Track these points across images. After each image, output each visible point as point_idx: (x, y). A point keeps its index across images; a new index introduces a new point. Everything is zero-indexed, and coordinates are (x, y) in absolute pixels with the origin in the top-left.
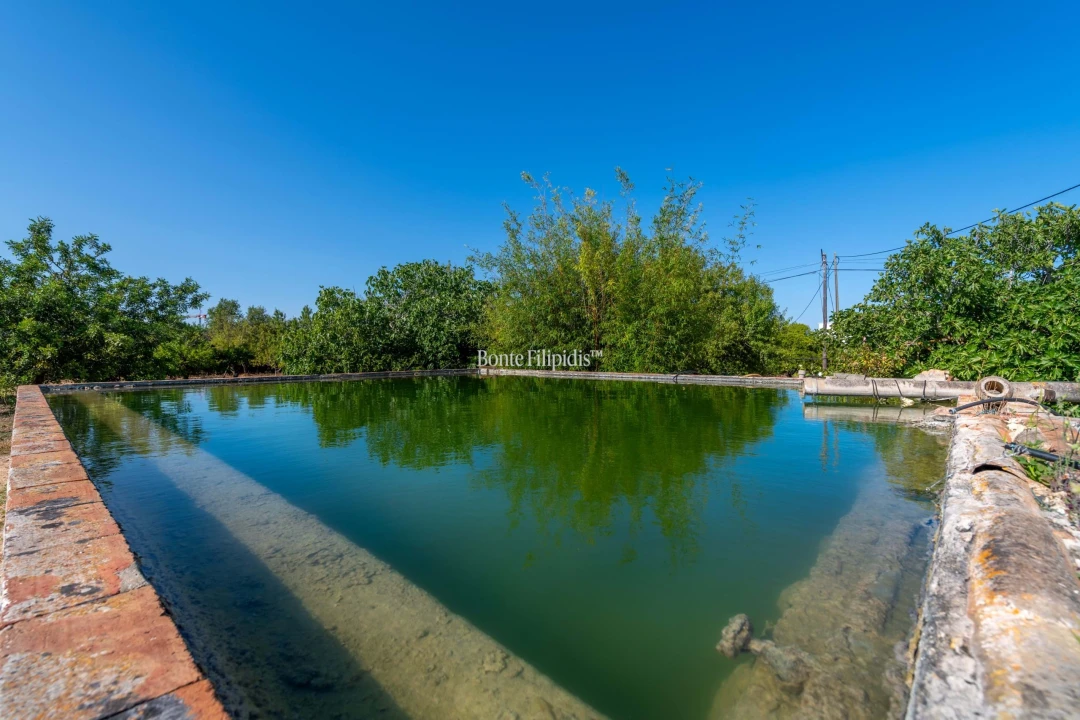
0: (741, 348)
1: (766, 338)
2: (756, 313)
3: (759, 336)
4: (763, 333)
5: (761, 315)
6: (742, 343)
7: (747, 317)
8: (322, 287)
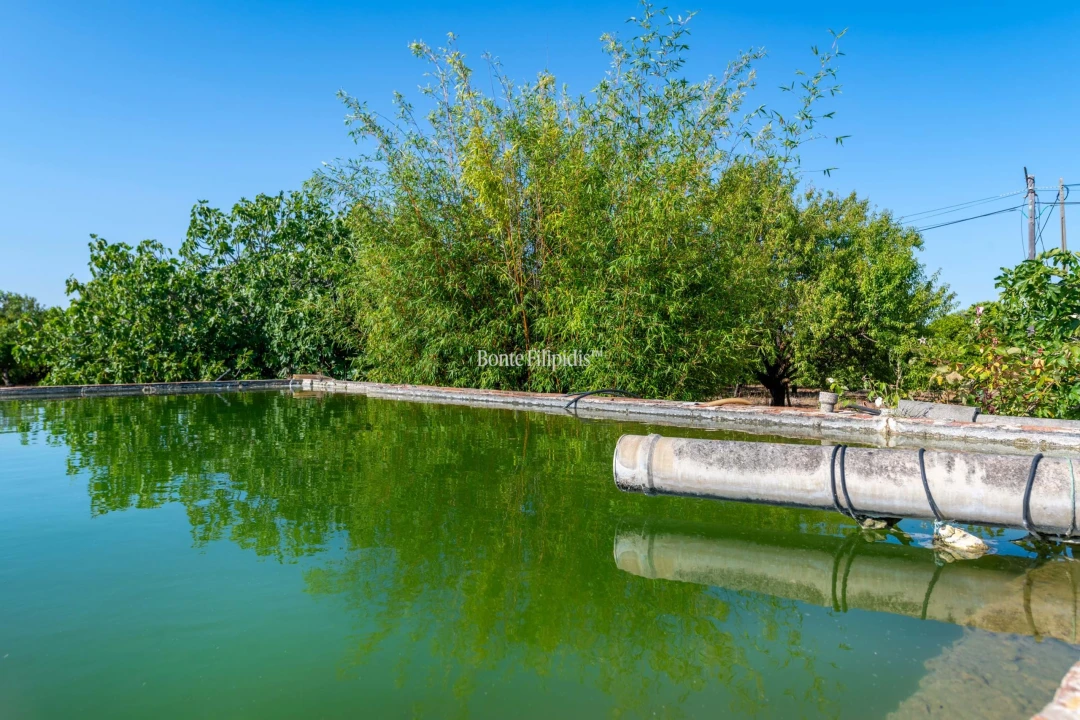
0: (854, 341)
1: (899, 325)
2: (878, 278)
3: (887, 320)
4: (893, 315)
5: (889, 281)
6: (856, 333)
7: (863, 285)
8: (93, 236)
